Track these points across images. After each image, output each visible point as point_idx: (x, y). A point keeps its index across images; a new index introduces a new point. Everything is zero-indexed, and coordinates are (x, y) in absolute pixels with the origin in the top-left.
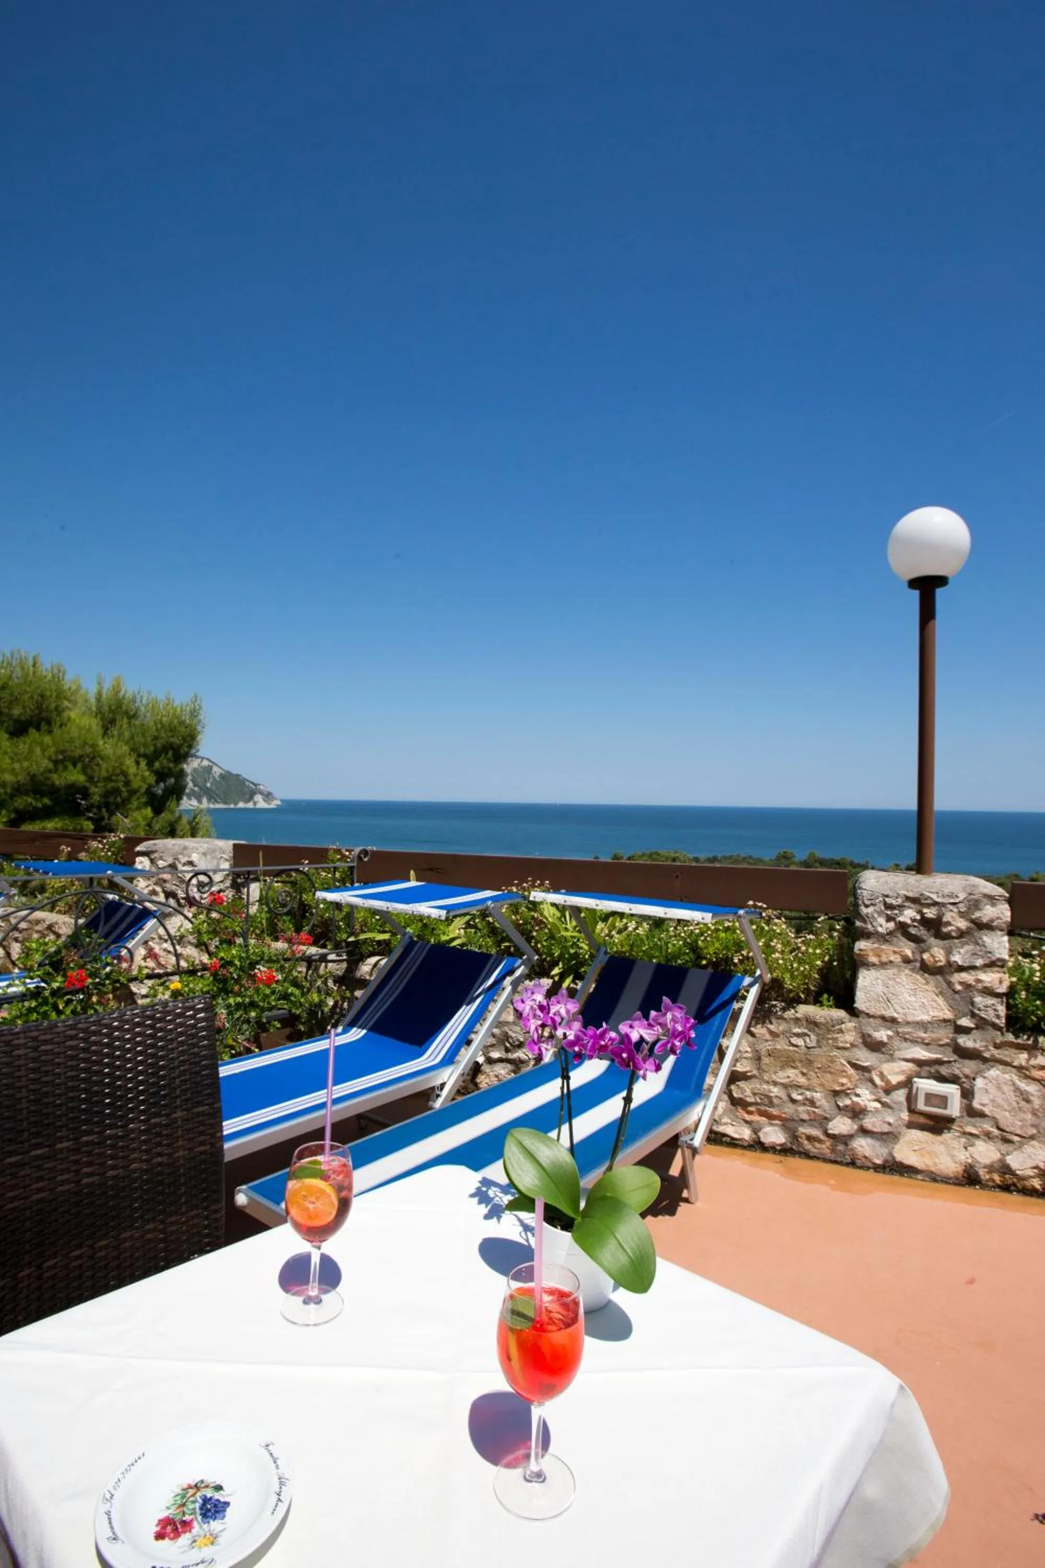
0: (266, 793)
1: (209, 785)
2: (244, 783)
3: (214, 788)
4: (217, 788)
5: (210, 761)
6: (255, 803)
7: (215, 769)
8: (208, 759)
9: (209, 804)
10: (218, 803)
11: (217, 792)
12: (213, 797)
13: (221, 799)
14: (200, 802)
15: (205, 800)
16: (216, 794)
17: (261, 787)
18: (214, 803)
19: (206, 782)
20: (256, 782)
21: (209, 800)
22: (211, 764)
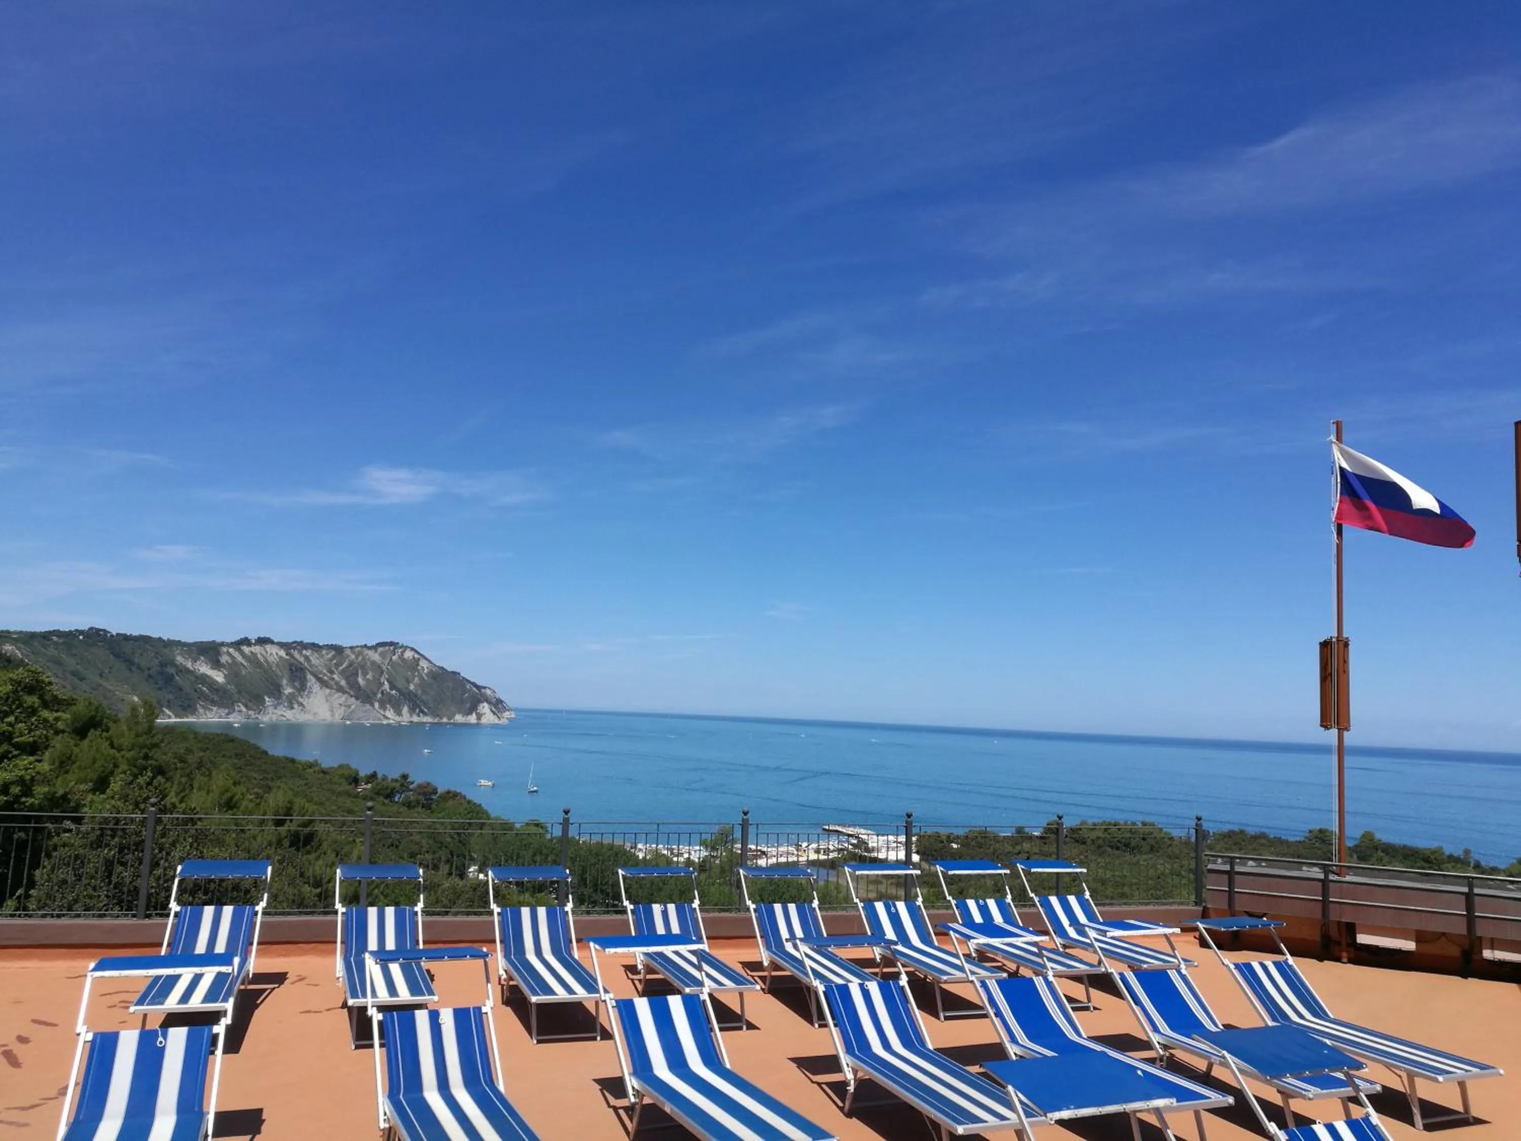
0: (494, 701)
1: (412, 687)
2: (464, 686)
3: (420, 692)
4: (424, 692)
5: (416, 651)
6: (479, 717)
7: (423, 664)
8: (413, 649)
9: (411, 716)
10: (425, 714)
11: (424, 697)
12: (419, 706)
13: (429, 708)
14: (399, 713)
15: (405, 710)
16: (422, 701)
17: (488, 692)
18: (418, 715)
19: (408, 681)
20: (479, 683)
21: (412, 711)
22: (416, 656)
